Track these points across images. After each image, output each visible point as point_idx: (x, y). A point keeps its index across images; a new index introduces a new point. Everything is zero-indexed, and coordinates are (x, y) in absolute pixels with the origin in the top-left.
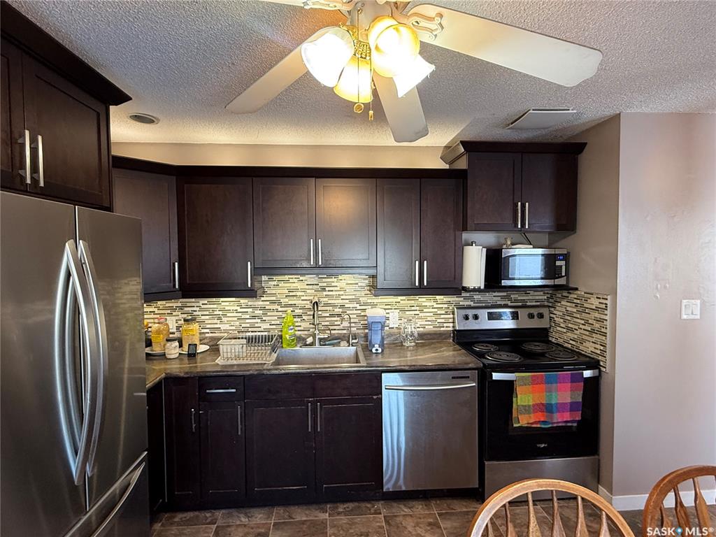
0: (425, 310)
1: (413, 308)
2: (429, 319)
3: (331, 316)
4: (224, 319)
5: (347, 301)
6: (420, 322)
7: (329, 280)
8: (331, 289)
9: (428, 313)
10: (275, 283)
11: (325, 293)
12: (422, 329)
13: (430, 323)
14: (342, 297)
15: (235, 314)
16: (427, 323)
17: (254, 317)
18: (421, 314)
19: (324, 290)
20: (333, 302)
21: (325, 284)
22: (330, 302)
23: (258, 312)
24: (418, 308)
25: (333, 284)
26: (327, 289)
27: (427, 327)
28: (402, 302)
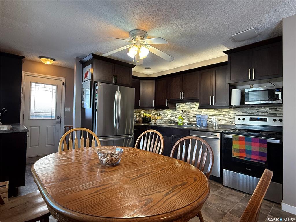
0: (225, 116)
1: (220, 116)
2: (227, 120)
3: (193, 117)
4: (167, 117)
5: (198, 112)
6: (223, 121)
7: (193, 105)
8: (193, 108)
9: (227, 118)
10: (179, 107)
11: (192, 110)
12: (224, 124)
13: (227, 122)
14: (197, 111)
15: (169, 115)
16: (226, 121)
17: (174, 116)
18: (223, 118)
19: (191, 109)
20: (194, 112)
21: (192, 107)
22: (193, 112)
23: (175, 115)
24: (222, 116)
25: (194, 107)
26: (192, 108)
27: (226, 123)
28: (216, 113)
